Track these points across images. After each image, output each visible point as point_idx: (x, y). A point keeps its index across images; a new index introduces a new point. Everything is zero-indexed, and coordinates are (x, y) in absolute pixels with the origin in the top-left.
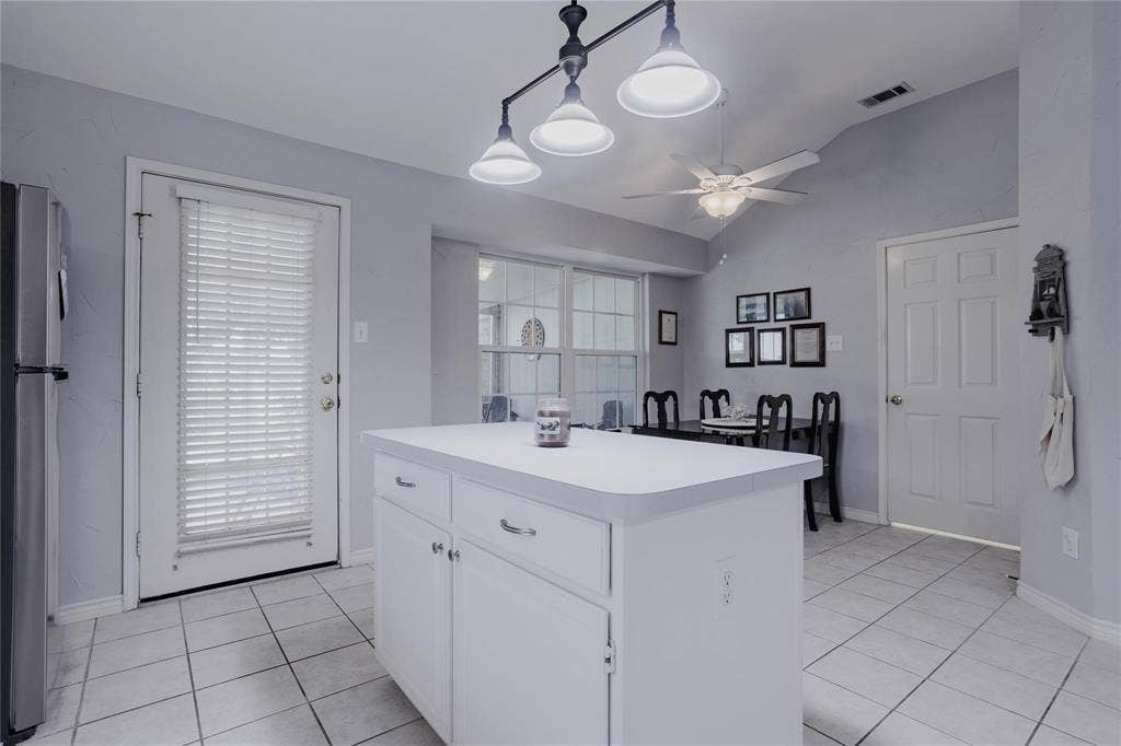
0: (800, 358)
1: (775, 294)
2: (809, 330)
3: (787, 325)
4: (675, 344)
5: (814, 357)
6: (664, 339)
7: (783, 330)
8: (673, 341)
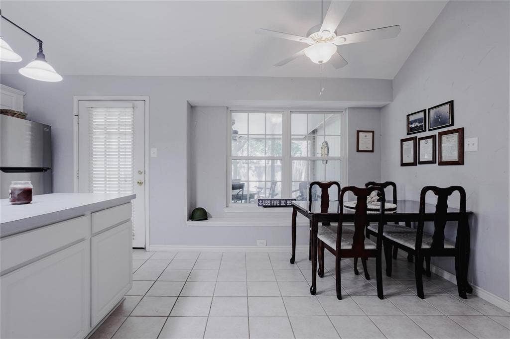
0: (444, 159)
1: (429, 109)
2: (451, 135)
3: (436, 132)
4: (372, 151)
5: (455, 158)
6: (360, 149)
7: (434, 137)
8: (371, 149)
